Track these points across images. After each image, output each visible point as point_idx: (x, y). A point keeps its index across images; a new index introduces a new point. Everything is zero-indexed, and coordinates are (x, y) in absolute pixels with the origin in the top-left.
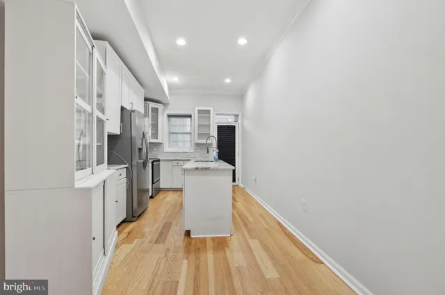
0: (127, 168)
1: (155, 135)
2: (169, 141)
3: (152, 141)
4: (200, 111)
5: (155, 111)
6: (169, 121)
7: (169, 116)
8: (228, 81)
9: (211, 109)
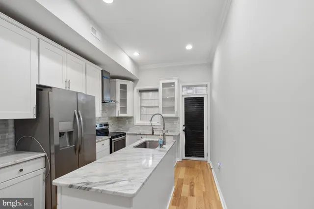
0: (45, 156)
1: (124, 110)
2: (141, 114)
3: (121, 115)
4: (164, 85)
5: (124, 87)
6: (140, 95)
7: (141, 91)
8: (189, 47)
9: (176, 81)
